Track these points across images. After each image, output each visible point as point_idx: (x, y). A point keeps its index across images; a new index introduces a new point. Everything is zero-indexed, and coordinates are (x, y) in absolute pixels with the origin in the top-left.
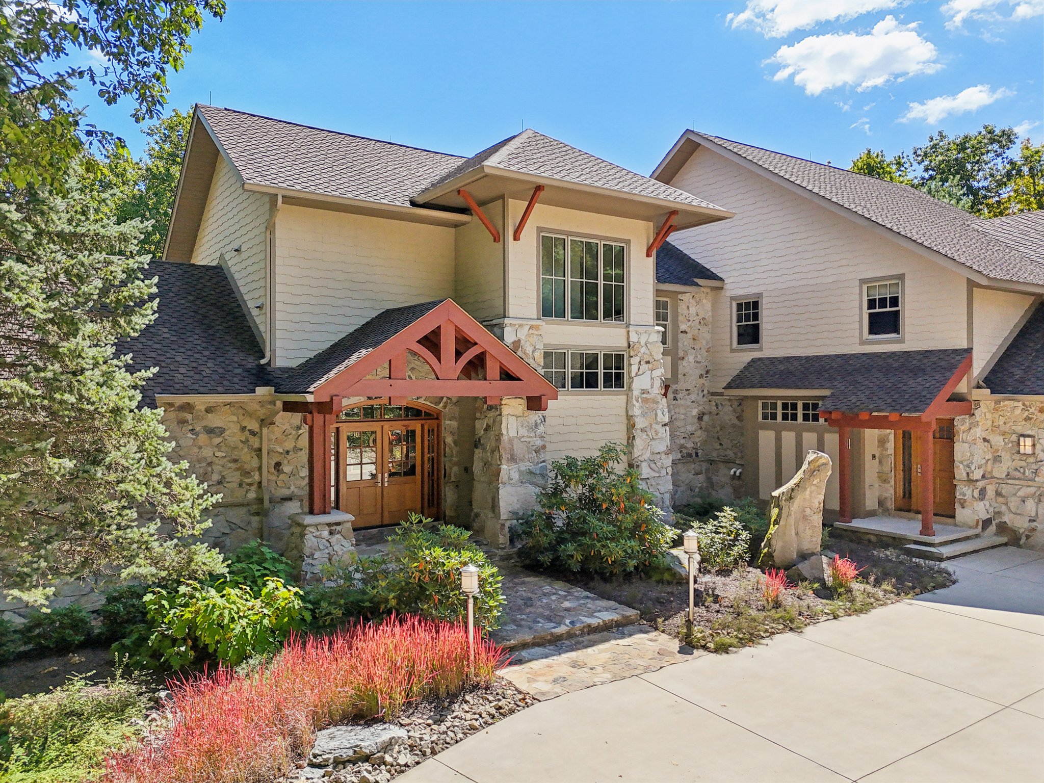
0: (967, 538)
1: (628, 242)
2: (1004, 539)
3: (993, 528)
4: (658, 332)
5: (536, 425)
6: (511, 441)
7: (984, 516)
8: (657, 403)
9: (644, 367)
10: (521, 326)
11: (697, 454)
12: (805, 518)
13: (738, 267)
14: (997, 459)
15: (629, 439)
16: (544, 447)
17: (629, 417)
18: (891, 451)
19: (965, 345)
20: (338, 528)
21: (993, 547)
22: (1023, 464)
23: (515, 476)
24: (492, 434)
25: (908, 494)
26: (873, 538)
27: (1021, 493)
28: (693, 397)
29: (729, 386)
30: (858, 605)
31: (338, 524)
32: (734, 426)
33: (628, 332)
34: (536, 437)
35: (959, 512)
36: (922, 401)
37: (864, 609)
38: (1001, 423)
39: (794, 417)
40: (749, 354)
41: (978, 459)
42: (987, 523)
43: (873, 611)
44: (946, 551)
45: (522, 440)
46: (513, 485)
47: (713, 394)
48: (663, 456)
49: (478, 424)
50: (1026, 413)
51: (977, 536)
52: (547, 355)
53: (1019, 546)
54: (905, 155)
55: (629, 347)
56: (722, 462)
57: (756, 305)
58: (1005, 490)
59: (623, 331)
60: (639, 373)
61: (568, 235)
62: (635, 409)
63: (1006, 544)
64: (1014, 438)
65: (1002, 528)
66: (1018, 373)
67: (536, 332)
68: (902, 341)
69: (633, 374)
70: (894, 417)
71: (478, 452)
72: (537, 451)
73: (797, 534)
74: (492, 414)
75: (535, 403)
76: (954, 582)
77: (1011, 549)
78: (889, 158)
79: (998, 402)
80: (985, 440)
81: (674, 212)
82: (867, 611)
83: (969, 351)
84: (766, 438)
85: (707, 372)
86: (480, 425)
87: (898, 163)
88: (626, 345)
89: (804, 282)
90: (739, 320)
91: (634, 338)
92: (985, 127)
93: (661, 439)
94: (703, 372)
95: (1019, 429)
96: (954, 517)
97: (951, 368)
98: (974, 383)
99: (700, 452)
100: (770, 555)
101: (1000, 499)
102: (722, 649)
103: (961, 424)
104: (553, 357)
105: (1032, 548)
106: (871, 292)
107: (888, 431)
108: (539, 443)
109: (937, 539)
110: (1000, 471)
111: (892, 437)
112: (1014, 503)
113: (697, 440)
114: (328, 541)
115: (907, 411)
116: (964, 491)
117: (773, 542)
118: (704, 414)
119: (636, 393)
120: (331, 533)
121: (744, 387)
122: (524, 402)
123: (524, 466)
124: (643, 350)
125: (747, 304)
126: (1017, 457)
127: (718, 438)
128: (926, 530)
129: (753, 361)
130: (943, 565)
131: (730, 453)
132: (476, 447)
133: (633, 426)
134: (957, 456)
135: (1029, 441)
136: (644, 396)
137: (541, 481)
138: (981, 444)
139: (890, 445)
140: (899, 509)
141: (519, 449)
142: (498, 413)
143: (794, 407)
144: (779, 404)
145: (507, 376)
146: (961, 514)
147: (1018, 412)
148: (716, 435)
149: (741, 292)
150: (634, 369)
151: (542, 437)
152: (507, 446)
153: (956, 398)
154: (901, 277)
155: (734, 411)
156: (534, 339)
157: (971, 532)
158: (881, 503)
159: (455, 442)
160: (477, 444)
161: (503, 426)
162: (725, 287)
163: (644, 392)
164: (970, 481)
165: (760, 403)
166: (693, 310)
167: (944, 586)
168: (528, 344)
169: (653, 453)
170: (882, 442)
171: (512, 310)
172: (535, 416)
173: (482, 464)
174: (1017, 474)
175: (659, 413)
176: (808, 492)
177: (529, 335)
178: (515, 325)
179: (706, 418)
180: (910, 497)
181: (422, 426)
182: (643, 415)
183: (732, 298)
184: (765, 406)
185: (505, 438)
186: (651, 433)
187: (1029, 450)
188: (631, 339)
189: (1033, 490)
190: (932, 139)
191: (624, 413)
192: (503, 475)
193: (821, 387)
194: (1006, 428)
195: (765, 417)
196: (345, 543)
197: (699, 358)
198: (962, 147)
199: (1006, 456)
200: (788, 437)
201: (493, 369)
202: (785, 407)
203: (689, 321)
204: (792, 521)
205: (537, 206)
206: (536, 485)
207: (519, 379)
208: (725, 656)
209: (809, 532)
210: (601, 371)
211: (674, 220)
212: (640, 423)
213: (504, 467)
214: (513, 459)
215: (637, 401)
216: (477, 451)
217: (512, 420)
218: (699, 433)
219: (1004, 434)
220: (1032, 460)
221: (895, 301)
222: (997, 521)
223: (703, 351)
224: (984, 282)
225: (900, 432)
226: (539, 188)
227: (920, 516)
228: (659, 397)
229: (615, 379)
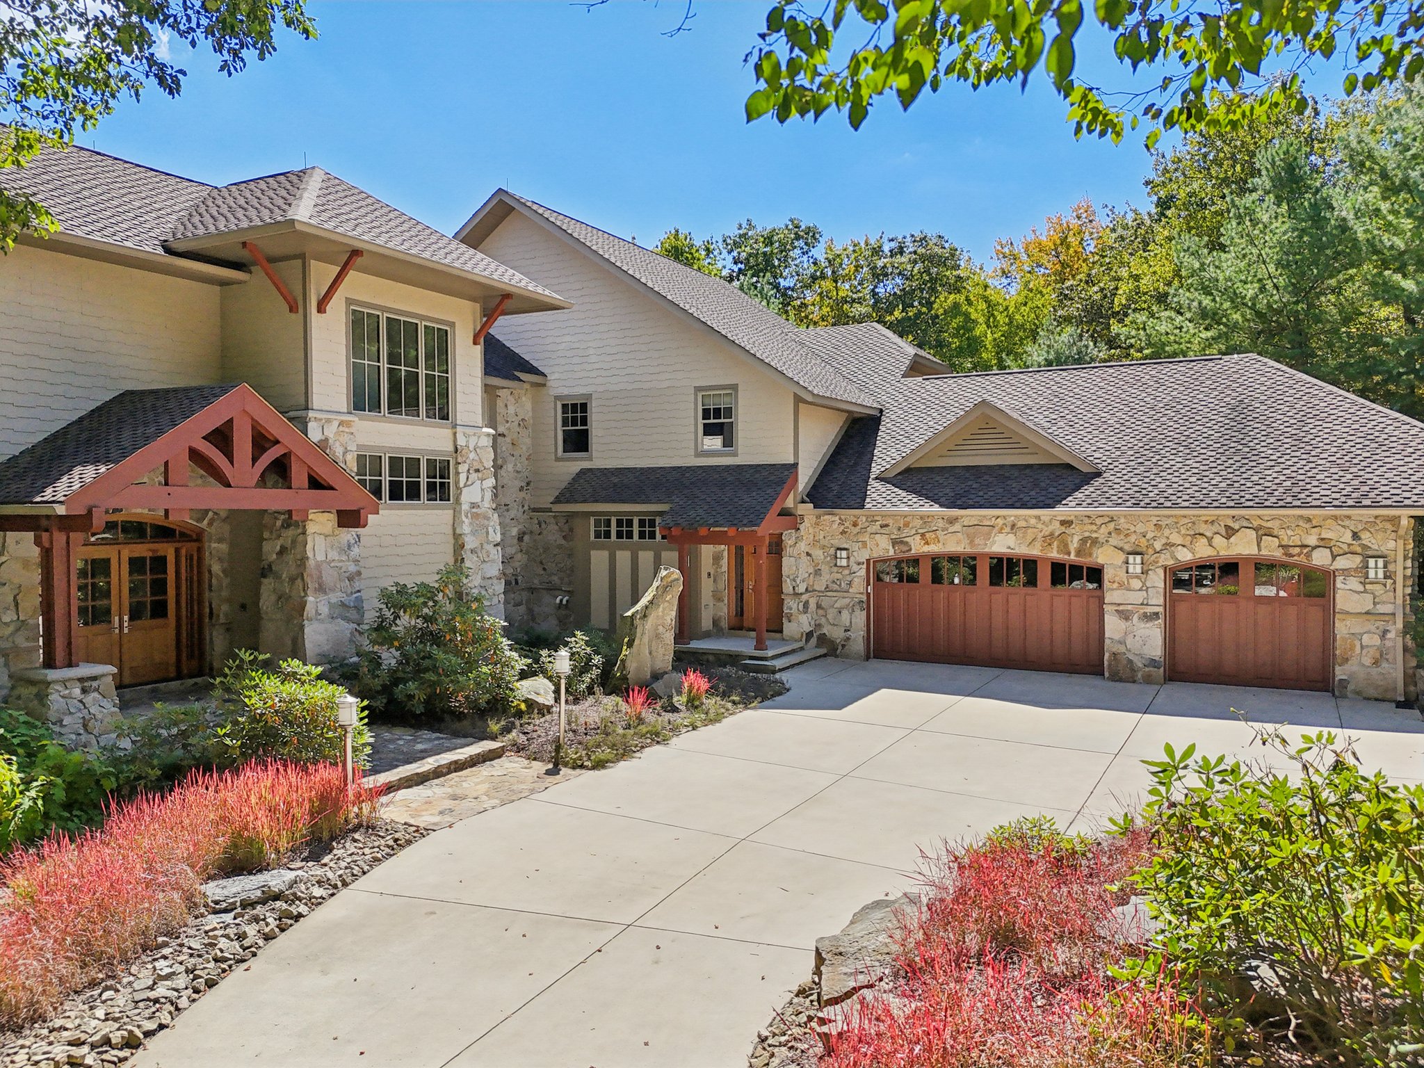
0: (793, 651)
1: (452, 325)
2: (823, 651)
3: (814, 641)
4: (488, 435)
5: (349, 547)
6: (318, 565)
7: (808, 629)
8: (488, 519)
9: (474, 476)
10: (329, 421)
11: (517, 583)
12: (658, 636)
13: (563, 361)
14: (818, 572)
15: (456, 561)
16: (359, 573)
17: (457, 537)
18: (725, 568)
19: (791, 461)
20: (95, 684)
21: (815, 658)
22: (839, 576)
23: (324, 610)
24: (290, 558)
25: (740, 612)
26: (711, 658)
27: (837, 605)
28: (513, 513)
29: (557, 500)
30: (712, 715)
31: (94, 678)
32: (560, 547)
33: (455, 434)
34: (349, 560)
35: (786, 626)
36: (757, 517)
37: (717, 719)
38: (821, 537)
39: (630, 535)
40: (576, 464)
41: (802, 574)
42: (809, 635)
43: (725, 721)
44: (778, 663)
45: (332, 565)
46: (321, 621)
47: (535, 510)
48: (495, 581)
49: (266, 547)
50: (842, 527)
51: (802, 649)
52: (361, 458)
53: (837, 656)
54: (714, 241)
55: (456, 451)
56: (548, 589)
57: (584, 407)
58: (825, 602)
59: (448, 432)
60: (469, 483)
61: (383, 311)
62: (465, 527)
63: (825, 655)
64: (832, 551)
65: (823, 639)
66: (835, 488)
67: (347, 430)
68: (735, 455)
69: (461, 485)
70: (732, 532)
71: (267, 585)
72: (350, 579)
73: (650, 653)
74: (291, 532)
75: (350, 519)
76: (788, 690)
77: (830, 659)
78: (698, 242)
79: (818, 517)
80: (808, 554)
81: (507, 296)
82: (719, 721)
83: (795, 465)
84: (599, 559)
85: (528, 484)
86: (270, 549)
87: (708, 250)
88: (451, 448)
89: (635, 386)
90: (565, 423)
91: (461, 441)
92: (791, 220)
93: (493, 561)
94: (524, 484)
95: (837, 543)
96: (781, 631)
97: (781, 482)
98: (799, 498)
99: (520, 578)
100: (624, 678)
101: (821, 612)
102: (600, 765)
103: (789, 538)
104: (368, 463)
105: (847, 656)
106: (706, 401)
107: (723, 546)
108: (352, 568)
109: (770, 653)
110: (820, 585)
111: (726, 554)
112: (831, 614)
113: (517, 564)
114: (81, 701)
115: (745, 525)
116: (791, 605)
117: (628, 664)
118: (524, 533)
119: (465, 507)
120: (84, 691)
121: (576, 502)
122: (333, 517)
123: (335, 597)
124: (472, 455)
125: (574, 406)
126: (835, 569)
127: (541, 563)
128: (760, 645)
129: (583, 472)
130: (777, 676)
131: (555, 579)
132: (264, 576)
133: (463, 546)
134: (785, 571)
135: (844, 554)
136: (474, 510)
137: (353, 614)
138: (805, 559)
139: (725, 562)
140: (731, 628)
141: (329, 577)
142: (300, 531)
143: (630, 523)
144: (614, 523)
145: (315, 483)
146: (789, 628)
147: (835, 526)
148: (538, 559)
149: (566, 392)
150: (463, 477)
151: (356, 561)
152: (315, 573)
153: (785, 513)
154: (734, 387)
155: (561, 530)
156: (345, 438)
157: (796, 645)
158: (716, 622)
159: (224, 571)
160: (266, 571)
161: (309, 547)
162: (549, 384)
163: (474, 505)
164: (797, 595)
165: (592, 520)
166: (511, 410)
167: (780, 694)
168: (337, 444)
169: (484, 578)
170: (717, 558)
171: (317, 401)
172: (348, 535)
173: (273, 598)
174: (836, 587)
175: (491, 530)
176: (661, 609)
177: (338, 433)
178: (321, 420)
179: (526, 538)
180: (742, 615)
181: (177, 551)
182: (473, 533)
183: (557, 398)
184: (597, 524)
185: (311, 563)
186: (483, 555)
187: (844, 563)
188: (459, 443)
189: (847, 601)
190: (740, 227)
191: (451, 532)
192: (310, 609)
193: (659, 501)
194: (825, 542)
195: (598, 535)
196: (105, 703)
197: (519, 467)
198: (769, 241)
199: (825, 569)
200: (623, 557)
201: (299, 475)
202: (619, 523)
203: (507, 422)
204: (646, 640)
205: (352, 275)
206: (348, 620)
207: (332, 488)
208: (603, 772)
209: (661, 651)
210: (424, 480)
211: (508, 304)
212: (470, 542)
213: (310, 599)
214: (321, 589)
215: (467, 517)
216: (265, 581)
217: (320, 542)
218: (519, 556)
219: (823, 547)
220: (846, 572)
221: (729, 412)
222: (818, 633)
223: (524, 459)
224: (810, 399)
225: (733, 548)
226: (356, 253)
227: (753, 634)
228: (490, 512)
229: (440, 489)
